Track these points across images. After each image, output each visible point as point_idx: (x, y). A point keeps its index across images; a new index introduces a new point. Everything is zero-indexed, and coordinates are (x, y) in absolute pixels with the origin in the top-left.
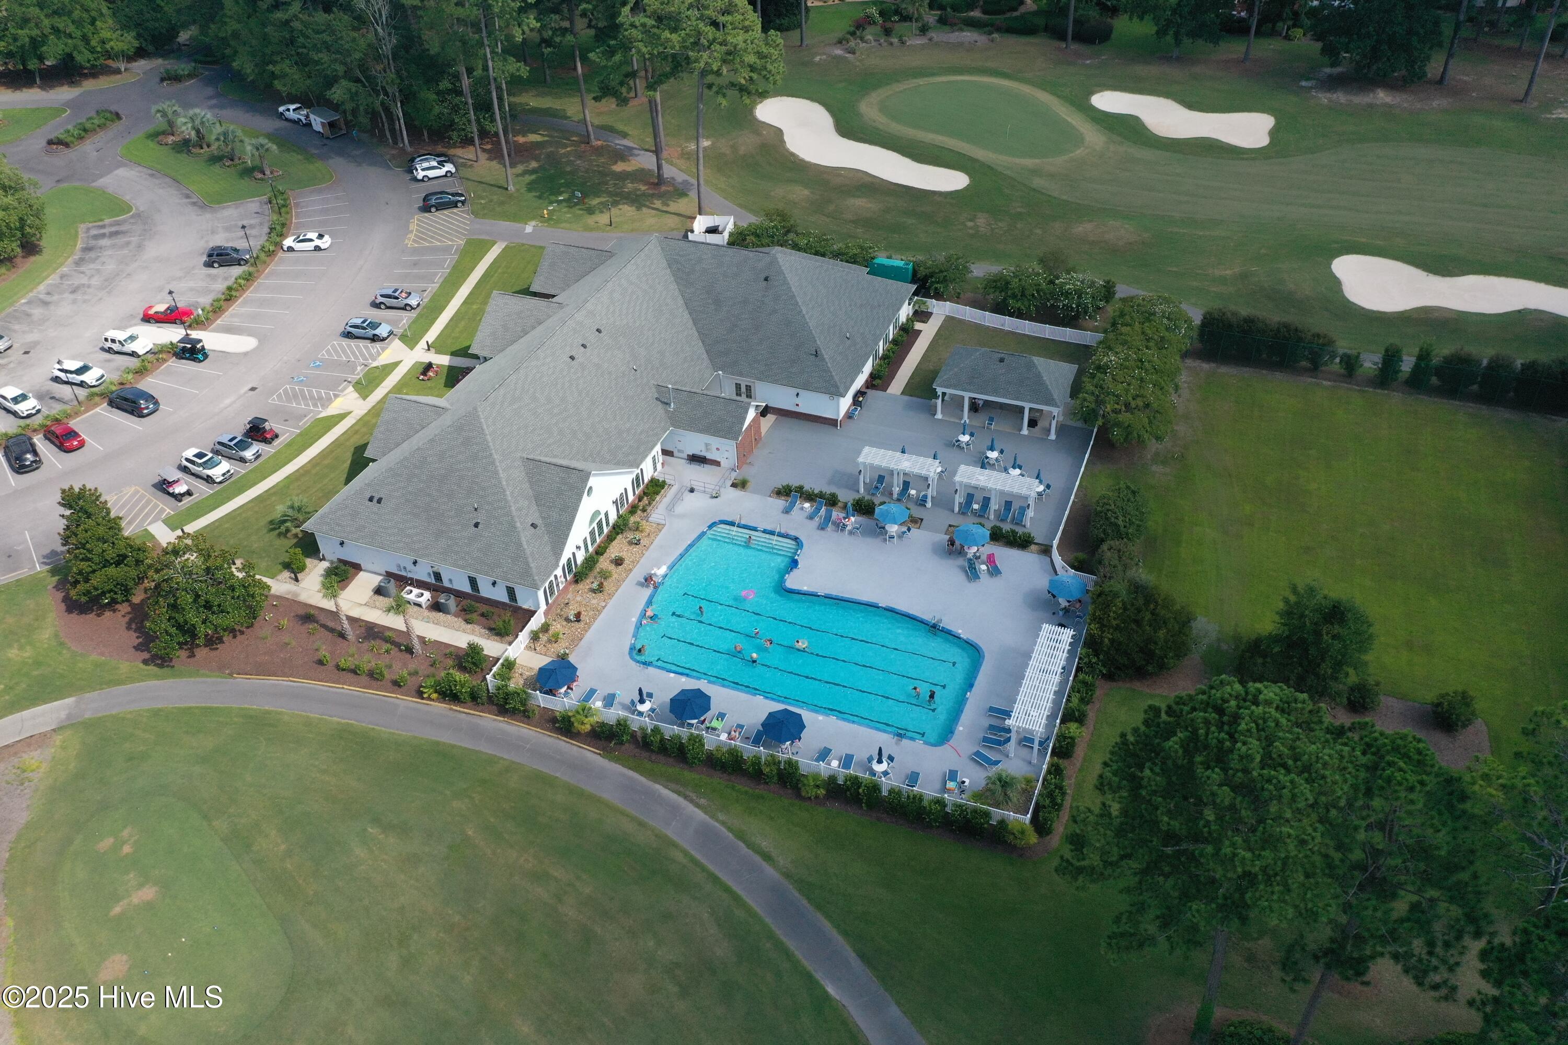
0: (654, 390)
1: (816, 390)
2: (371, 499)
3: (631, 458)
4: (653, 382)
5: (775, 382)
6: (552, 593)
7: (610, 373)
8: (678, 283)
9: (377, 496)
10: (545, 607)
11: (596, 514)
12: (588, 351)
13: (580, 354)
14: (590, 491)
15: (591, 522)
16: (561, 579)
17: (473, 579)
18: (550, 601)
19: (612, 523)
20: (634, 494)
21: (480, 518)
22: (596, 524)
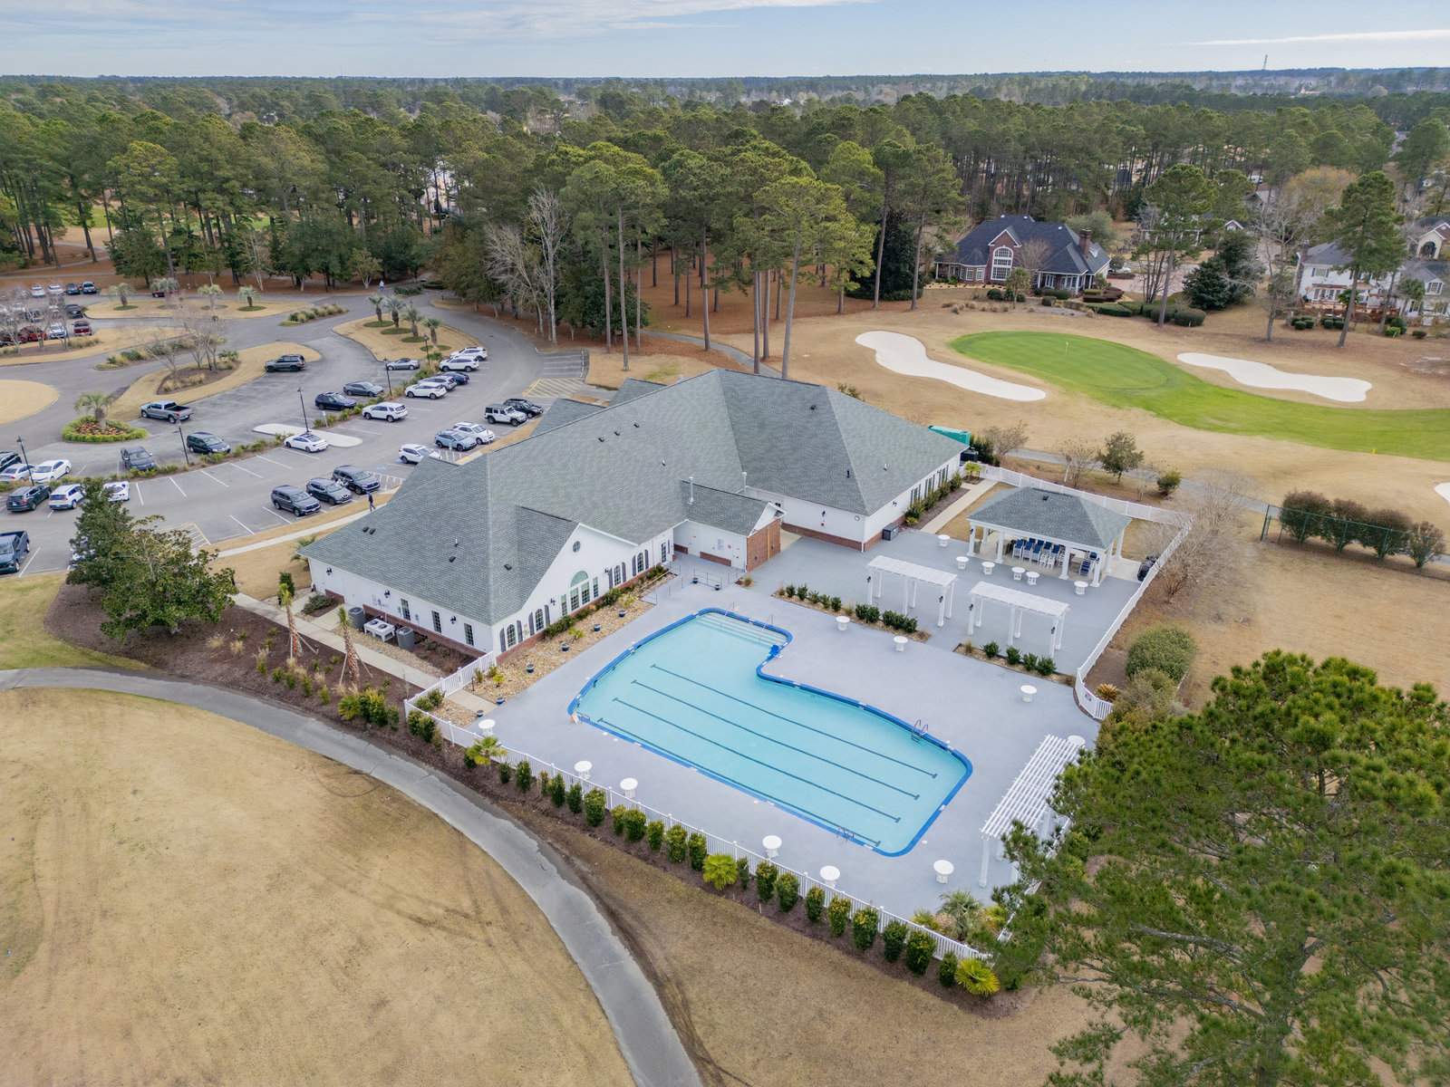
0: (678, 485)
1: (843, 508)
2: (365, 531)
3: (635, 534)
4: (679, 478)
5: (803, 498)
6: (511, 641)
7: (637, 461)
8: (728, 408)
9: (371, 527)
10: (500, 653)
11: (582, 575)
12: (620, 439)
13: (610, 438)
14: (576, 547)
15: (574, 582)
16: (526, 629)
17: (436, 616)
18: (507, 649)
19: (602, 593)
20: (634, 574)
21: (458, 553)
22: (580, 586)
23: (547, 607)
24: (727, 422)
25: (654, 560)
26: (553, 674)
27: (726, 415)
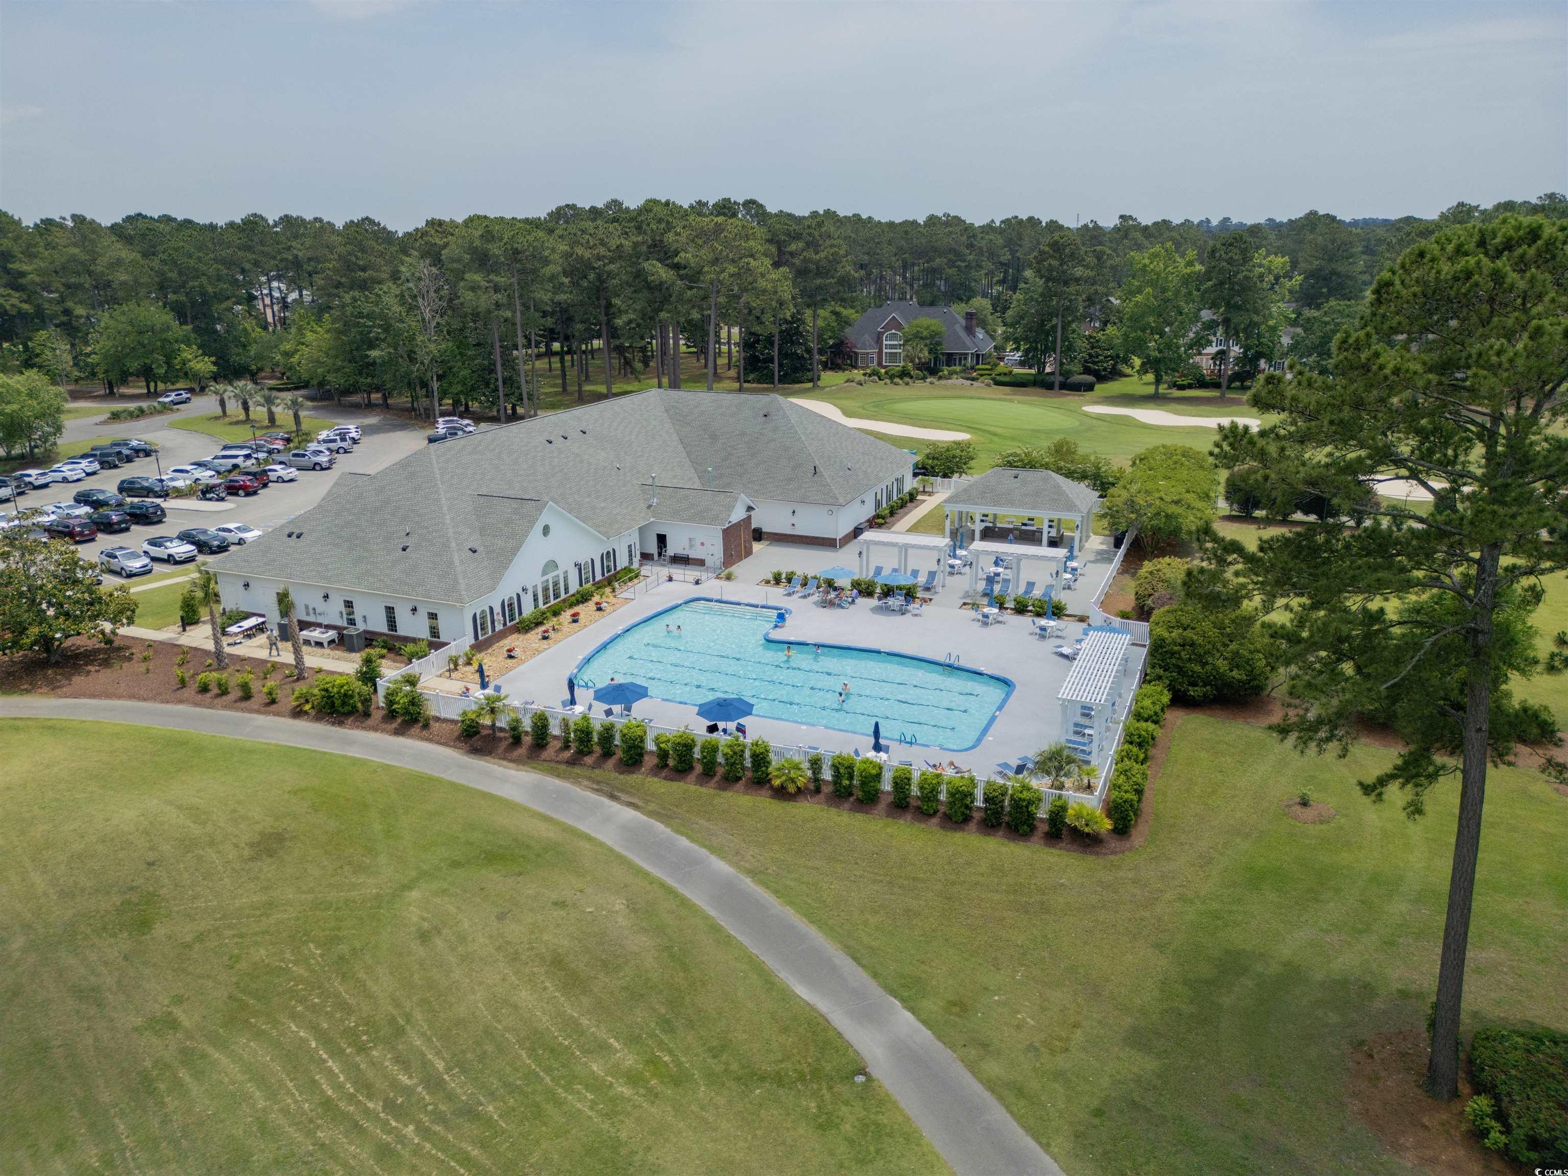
0: (637, 488)
1: (814, 502)
2: (290, 536)
3: (603, 526)
4: (636, 482)
5: (771, 498)
6: (484, 629)
7: (590, 463)
8: (674, 424)
9: (297, 531)
10: (473, 641)
11: (552, 565)
12: (568, 442)
13: (558, 442)
14: (546, 530)
15: (544, 573)
16: (499, 618)
17: (390, 611)
18: (480, 638)
19: (572, 591)
20: (603, 575)
21: (409, 542)
22: (550, 577)
23: (518, 596)
24: (675, 437)
25: (622, 561)
26: (538, 658)
27: (672, 430)
